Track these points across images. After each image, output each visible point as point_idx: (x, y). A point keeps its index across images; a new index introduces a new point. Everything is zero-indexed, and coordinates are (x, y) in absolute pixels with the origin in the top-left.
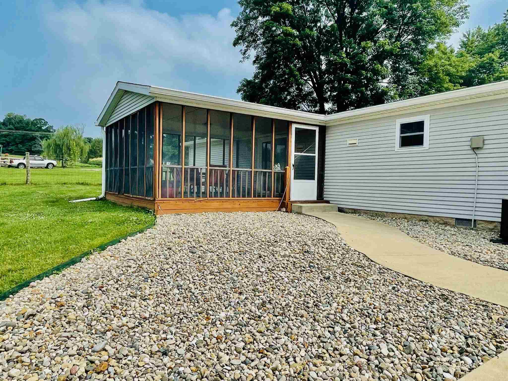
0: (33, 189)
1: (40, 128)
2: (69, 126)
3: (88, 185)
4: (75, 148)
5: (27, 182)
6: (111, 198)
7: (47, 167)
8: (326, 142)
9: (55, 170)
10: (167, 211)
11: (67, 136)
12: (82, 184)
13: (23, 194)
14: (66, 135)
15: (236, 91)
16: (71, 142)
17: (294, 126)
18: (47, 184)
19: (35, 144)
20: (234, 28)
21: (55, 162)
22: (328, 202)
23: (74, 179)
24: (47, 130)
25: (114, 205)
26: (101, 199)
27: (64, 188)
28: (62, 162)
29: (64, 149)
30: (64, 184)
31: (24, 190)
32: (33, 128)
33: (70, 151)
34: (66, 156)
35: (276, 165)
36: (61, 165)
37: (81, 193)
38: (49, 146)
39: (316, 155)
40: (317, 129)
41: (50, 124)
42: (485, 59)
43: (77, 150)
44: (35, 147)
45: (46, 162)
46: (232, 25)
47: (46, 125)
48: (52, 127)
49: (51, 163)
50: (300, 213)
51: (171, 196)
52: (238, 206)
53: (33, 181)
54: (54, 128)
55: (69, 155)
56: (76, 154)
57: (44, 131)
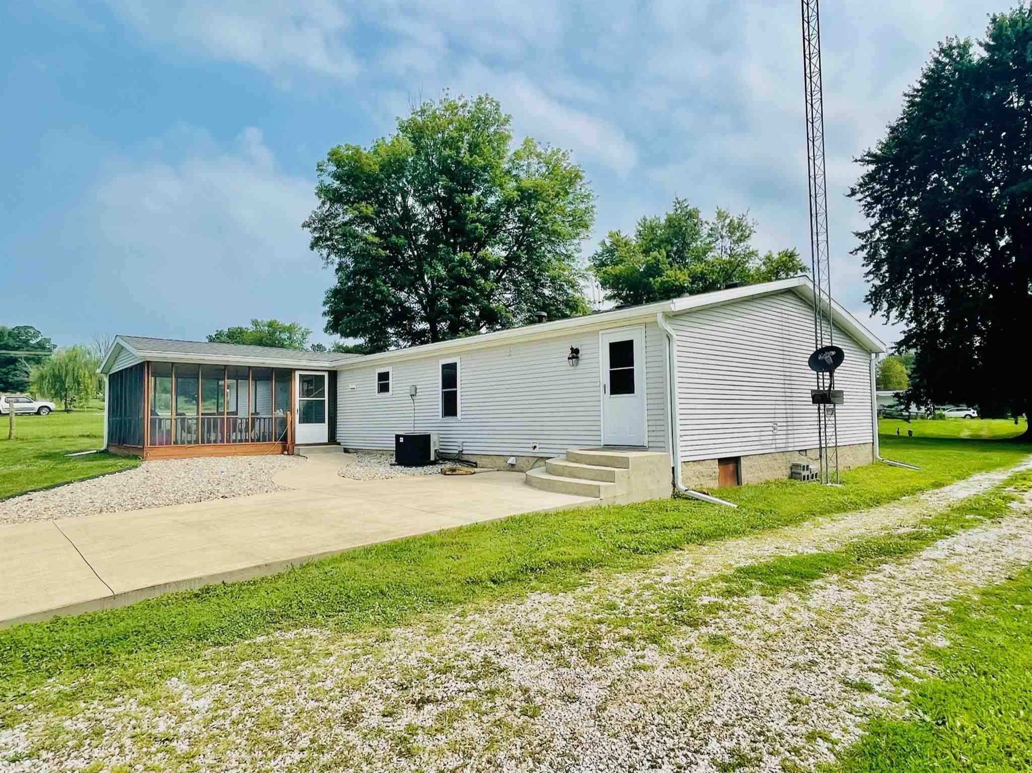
0: (19, 444)
1: (26, 342)
2: (78, 345)
3: (95, 437)
4: (88, 381)
5: (10, 437)
6: (112, 450)
7: (38, 413)
8: (338, 385)
9: (54, 417)
10: (157, 457)
11: (75, 360)
12: (88, 436)
13: (8, 450)
14: (73, 359)
15: (322, 303)
16: (80, 370)
17: (297, 373)
18: (39, 439)
19: (15, 370)
20: (307, 230)
21: (52, 405)
22: (339, 444)
23: (77, 429)
24: (41, 346)
25: (114, 456)
26: (103, 452)
27: (63, 442)
28: (65, 403)
29: (69, 382)
30: (63, 437)
31: (7, 446)
32: (11, 342)
33: (79, 384)
34: (71, 394)
35: (278, 411)
36: (63, 408)
37: (83, 447)
38: (42, 377)
39: (326, 399)
40: (326, 375)
41: (44, 335)
42: (650, 258)
43: (92, 384)
44: (15, 375)
45: (36, 405)
46: (304, 226)
47: (37, 337)
48: (48, 341)
49: (46, 407)
50: (299, 455)
51: (161, 444)
52: (234, 451)
53: (19, 436)
54: (52, 342)
55: (79, 391)
56: (89, 390)
57: (34, 348)
